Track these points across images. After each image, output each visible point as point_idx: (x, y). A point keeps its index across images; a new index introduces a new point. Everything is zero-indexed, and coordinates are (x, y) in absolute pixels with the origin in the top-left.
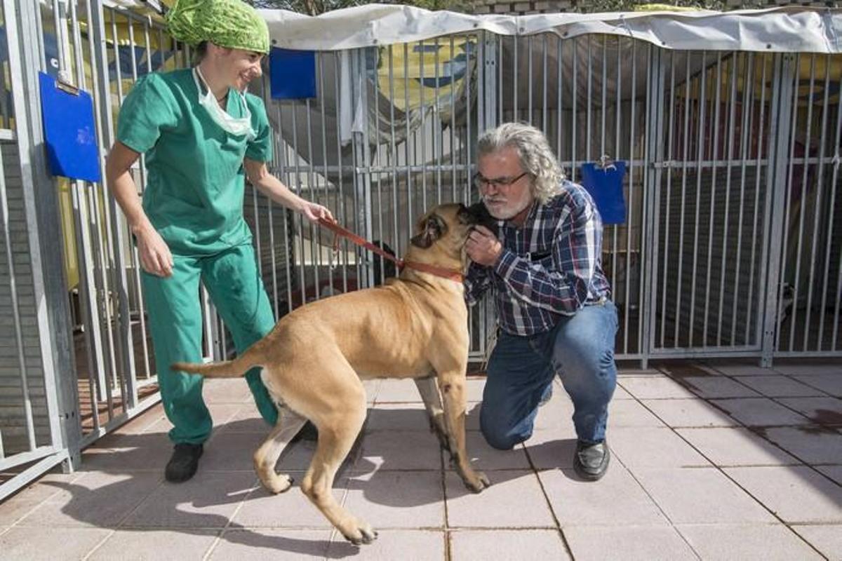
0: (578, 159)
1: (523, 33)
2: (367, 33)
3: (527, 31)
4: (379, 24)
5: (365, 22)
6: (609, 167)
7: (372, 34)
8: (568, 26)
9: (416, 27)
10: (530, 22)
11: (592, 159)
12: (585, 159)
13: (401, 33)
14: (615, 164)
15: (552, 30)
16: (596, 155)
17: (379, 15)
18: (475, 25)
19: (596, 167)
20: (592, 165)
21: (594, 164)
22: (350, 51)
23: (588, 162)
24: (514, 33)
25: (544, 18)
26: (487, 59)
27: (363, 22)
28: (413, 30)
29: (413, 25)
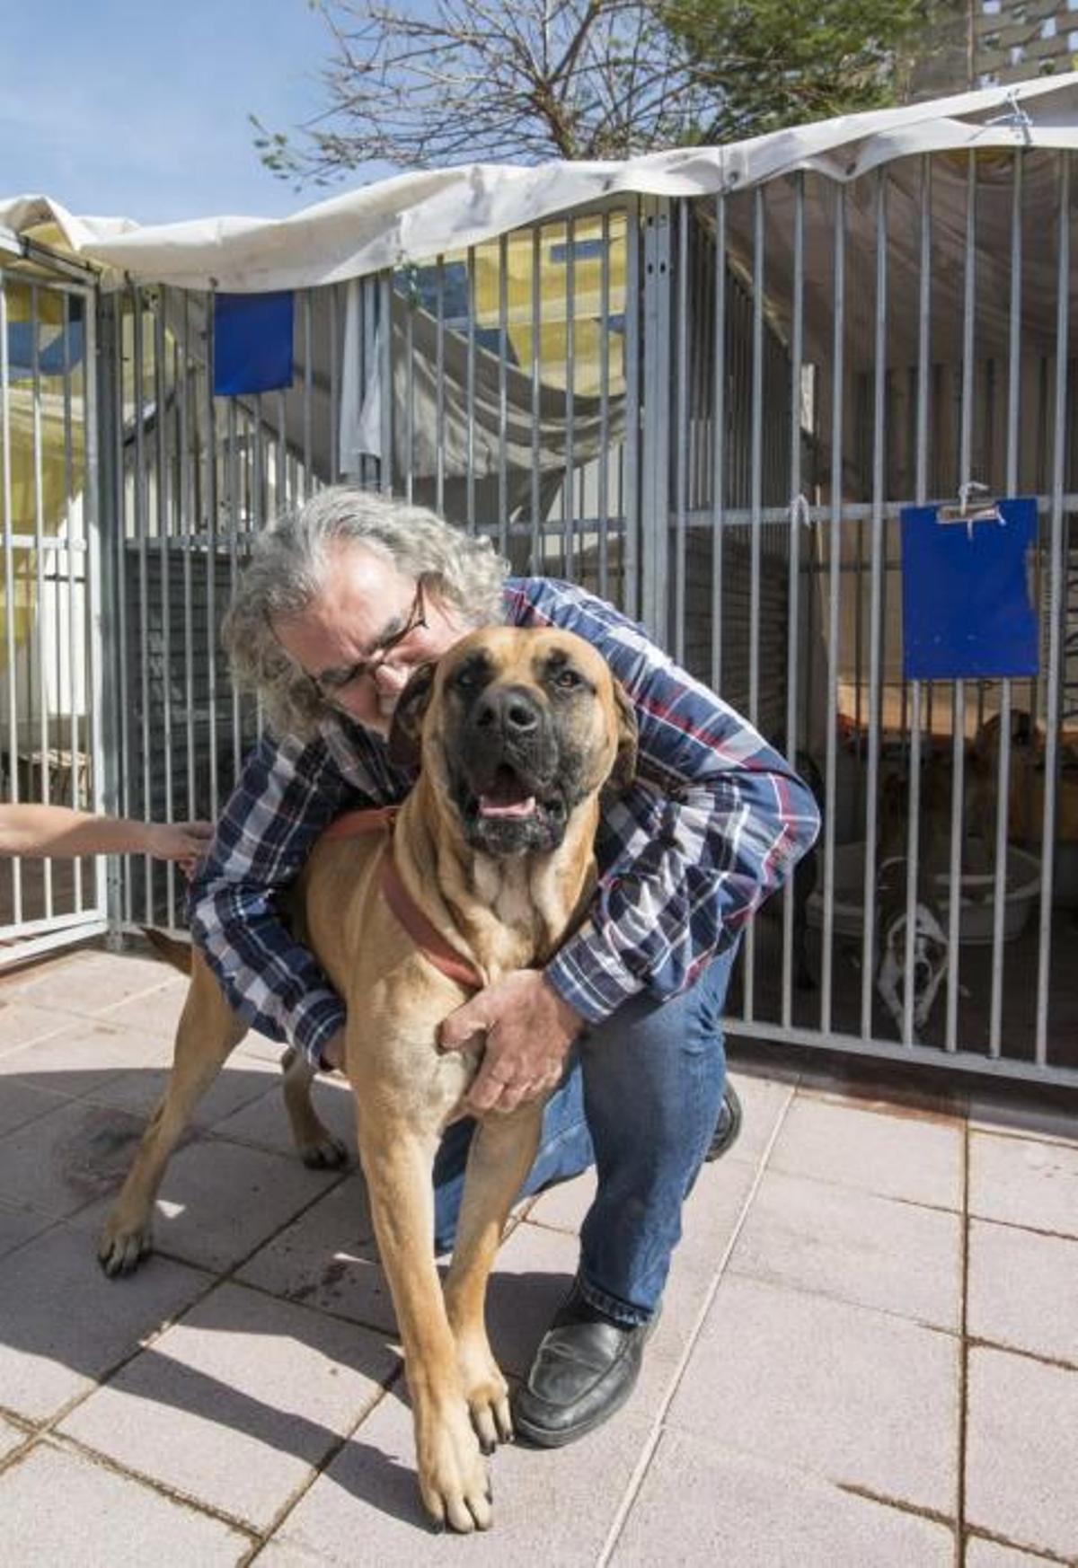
0: (889, 497)
1: (736, 186)
2: (389, 240)
3: (749, 175)
4: (416, 217)
5: (385, 217)
6: (980, 516)
7: (398, 240)
8: (856, 146)
9: (487, 211)
10: (754, 155)
11: (933, 492)
12: (911, 495)
13: (458, 229)
14: (1004, 506)
15: (806, 165)
16: (944, 485)
17: (418, 194)
18: (607, 185)
19: (942, 519)
20: (930, 513)
21: (936, 509)
22: (362, 280)
23: (921, 501)
24: (715, 187)
25: (790, 136)
26: (649, 259)
27: (384, 216)
28: (480, 218)
29: (482, 205)
